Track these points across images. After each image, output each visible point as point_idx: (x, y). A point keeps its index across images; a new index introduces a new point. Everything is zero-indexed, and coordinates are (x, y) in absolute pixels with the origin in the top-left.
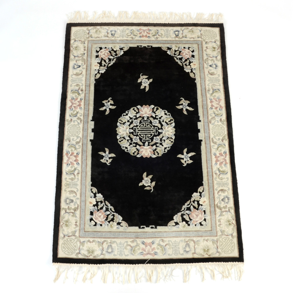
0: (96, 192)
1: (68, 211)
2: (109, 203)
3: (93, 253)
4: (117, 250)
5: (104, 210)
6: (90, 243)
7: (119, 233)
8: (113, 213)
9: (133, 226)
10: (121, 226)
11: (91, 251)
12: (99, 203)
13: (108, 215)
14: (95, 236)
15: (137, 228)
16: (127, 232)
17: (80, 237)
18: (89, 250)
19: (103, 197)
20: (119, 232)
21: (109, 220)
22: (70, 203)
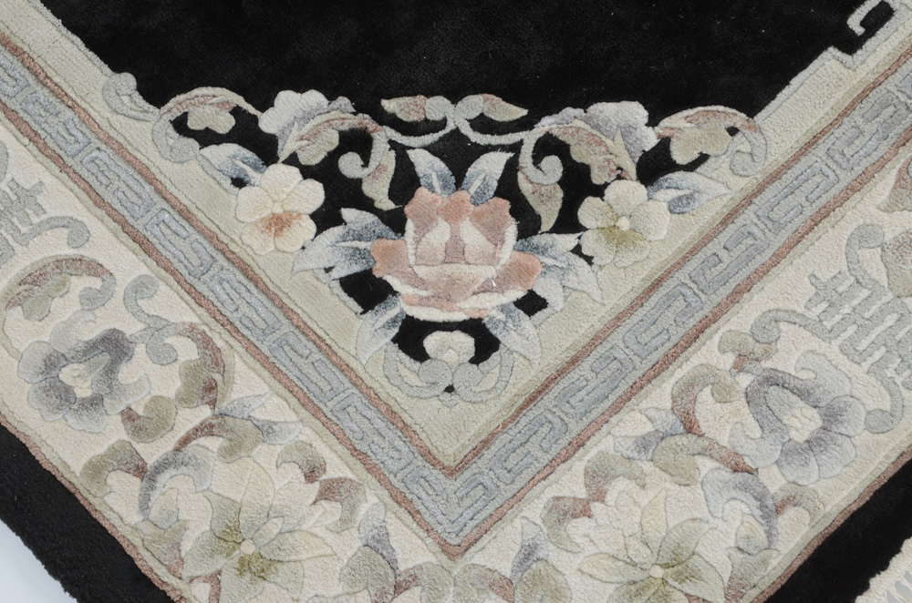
0: (236, 112)
1: (152, 453)
2: (429, 94)
3: (693, 576)
4: (859, 371)
5: (437, 184)
6: (586, 513)
7: (731, 228)
8: (530, 138)
9: (785, 82)
10: (692, 167)
11: (658, 572)
12: (350, 165)
13: (508, 186)
14: (575, 428)
15: (830, 61)
16: (787, 166)
17: (452, 551)
18: (637, 575)
19: (331, 97)
20: (725, 222)
21: (549, 212)
22: (110, 371)
